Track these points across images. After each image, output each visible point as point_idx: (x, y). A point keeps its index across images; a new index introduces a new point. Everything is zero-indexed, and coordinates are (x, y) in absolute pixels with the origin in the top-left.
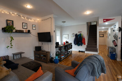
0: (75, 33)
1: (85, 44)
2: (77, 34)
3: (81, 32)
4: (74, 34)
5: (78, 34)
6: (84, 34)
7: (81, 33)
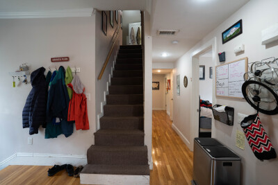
0: (35, 67)
1: (85, 126)
2: (42, 69)
3: (67, 59)
4: (27, 68)
5: (52, 68)
6: (79, 70)
7: (65, 64)
